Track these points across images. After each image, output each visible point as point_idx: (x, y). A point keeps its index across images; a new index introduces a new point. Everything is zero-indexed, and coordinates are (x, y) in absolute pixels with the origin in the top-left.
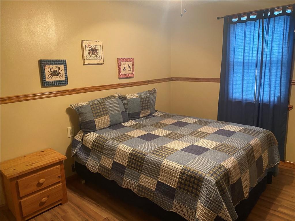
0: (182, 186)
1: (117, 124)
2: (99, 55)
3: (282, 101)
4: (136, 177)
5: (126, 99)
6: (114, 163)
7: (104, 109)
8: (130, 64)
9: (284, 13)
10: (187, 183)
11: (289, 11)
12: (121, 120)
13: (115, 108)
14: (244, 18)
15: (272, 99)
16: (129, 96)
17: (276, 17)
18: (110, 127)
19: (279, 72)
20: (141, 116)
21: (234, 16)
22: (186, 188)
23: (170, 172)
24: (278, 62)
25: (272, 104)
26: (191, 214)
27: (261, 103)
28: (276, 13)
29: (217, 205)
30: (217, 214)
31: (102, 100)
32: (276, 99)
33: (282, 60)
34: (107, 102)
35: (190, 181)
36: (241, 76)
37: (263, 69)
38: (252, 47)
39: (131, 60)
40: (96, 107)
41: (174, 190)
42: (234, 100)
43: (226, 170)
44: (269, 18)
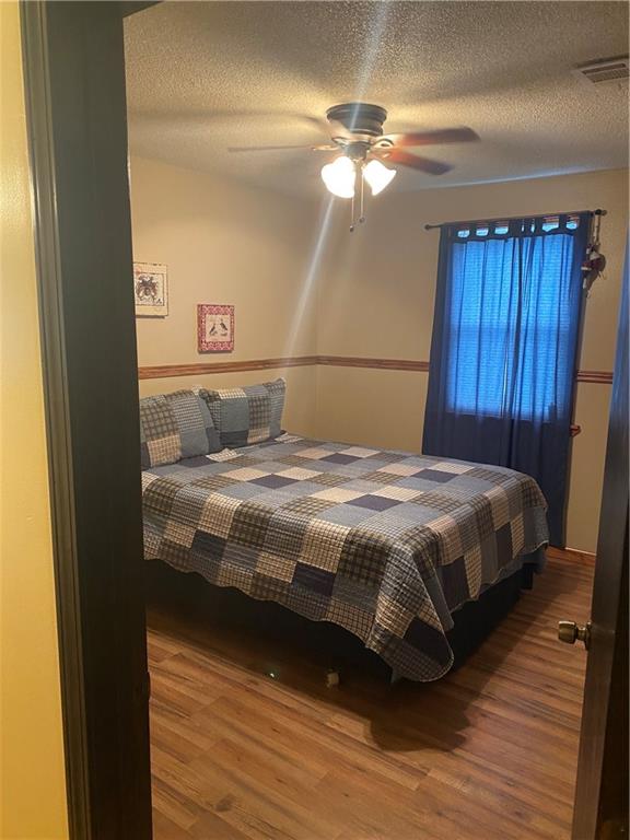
0: (349, 567)
1: (196, 456)
2: (160, 295)
3: (558, 416)
4: (249, 559)
5: (216, 400)
6: (199, 534)
7: (169, 421)
8: (227, 320)
9: (562, 230)
10: (359, 560)
11: (572, 226)
12: (206, 447)
13: (194, 418)
14: (482, 232)
15: (538, 411)
16: (223, 394)
17: (547, 237)
18: (180, 461)
19: (553, 352)
20: (250, 441)
21: (462, 226)
22: (356, 570)
23: (323, 542)
24: (550, 331)
25: (538, 420)
26: (365, 622)
27: (516, 419)
28: (547, 228)
29: (415, 595)
30: (415, 613)
31: (163, 400)
32: (547, 411)
33: (559, 327)
34: (175, 404)
35: (364, 557)
36: (475, 359)
37: (522, 345)
38: (498, 295)
39: (227, 310)
40: (152, 414)
41: (331, 576)
42: (458, 413)
43: (434, 535)
44: (534, 236)
